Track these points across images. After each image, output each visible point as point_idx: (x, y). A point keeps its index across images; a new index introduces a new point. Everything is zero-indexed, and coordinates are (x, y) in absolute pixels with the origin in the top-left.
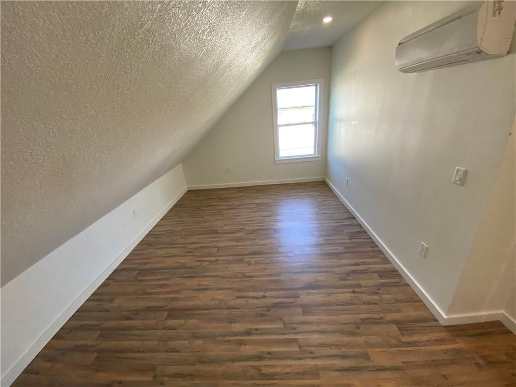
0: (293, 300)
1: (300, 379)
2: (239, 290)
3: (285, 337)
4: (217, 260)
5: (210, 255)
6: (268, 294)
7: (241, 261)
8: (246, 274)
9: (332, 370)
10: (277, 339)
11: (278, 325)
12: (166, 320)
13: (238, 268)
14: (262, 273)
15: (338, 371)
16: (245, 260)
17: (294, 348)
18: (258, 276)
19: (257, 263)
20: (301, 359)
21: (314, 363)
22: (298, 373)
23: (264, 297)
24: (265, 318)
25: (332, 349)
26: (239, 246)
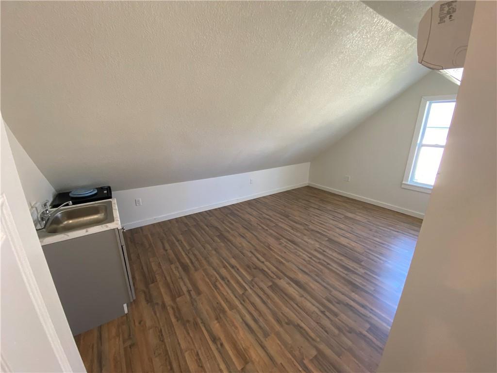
0: (275, 277)
1: (224, 301)
2: (256, 250)
3: (244, 284)
4: (267, 230)
5: (268, 226)
6: (267, 263)
7: (277, 239)
8: (270, 247)
9: (240, 316)
10: (240, 282)
11: (249, 278)
12: (216, 236)
13: (271, 241)
14: (280, 253)
15: (242, 319)
16: (281, 241)
17: (241, 292)
18: (275, 252)
19: (285, 247)
20: (236, 297)
21: (238, 305)
22: (226, 299)
23: (263, 262)
24: (248, 269)
25: (255, 311)
26: (289, 231)
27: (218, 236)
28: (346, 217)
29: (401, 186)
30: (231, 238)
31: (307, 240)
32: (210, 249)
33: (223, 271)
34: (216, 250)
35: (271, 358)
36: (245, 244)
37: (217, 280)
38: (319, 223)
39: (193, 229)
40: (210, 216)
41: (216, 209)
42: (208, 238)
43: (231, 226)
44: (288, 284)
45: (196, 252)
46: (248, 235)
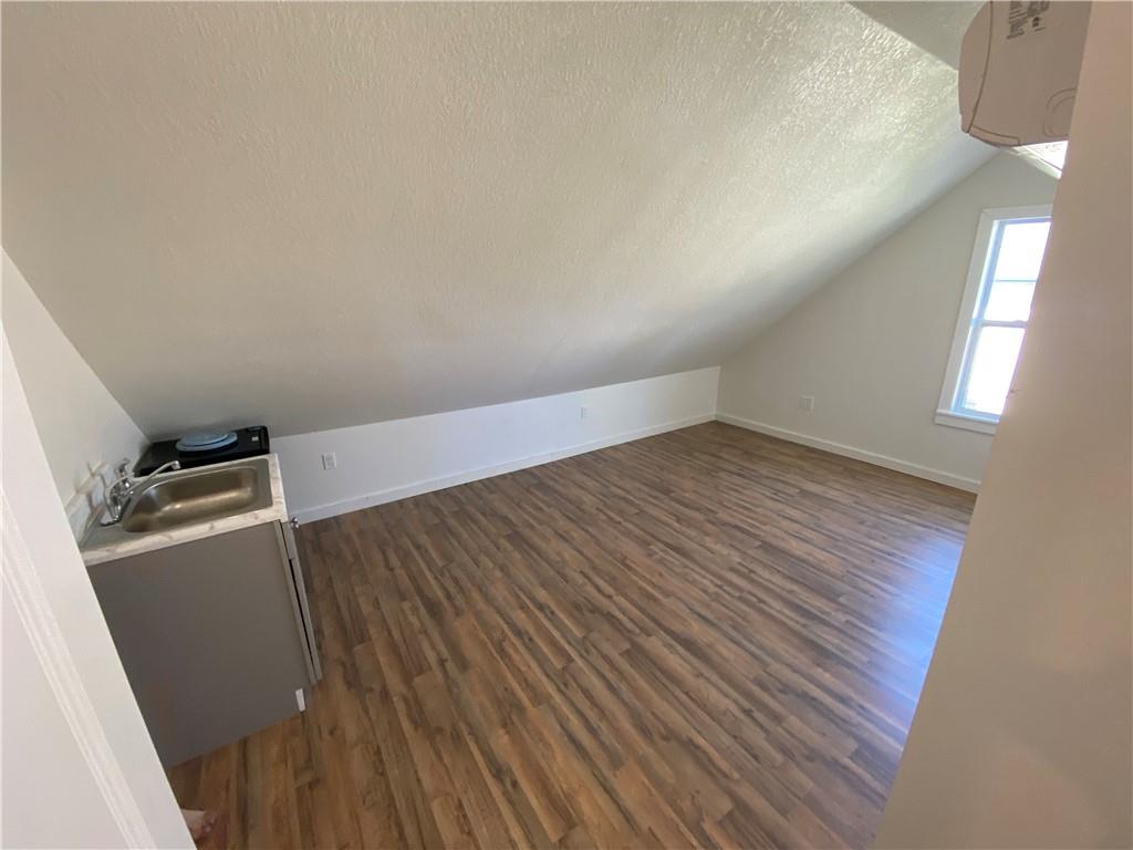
0: (638, 631)
1: (520, 685)
2: (594, 568)
3: (567, 647)
4: (619, 523)
5: (621, 513)
6: (620, 600)
7: (645, 544)
8: (628, 562)
9: (558, 720)
10: (558, 642)
11: (577, 632)
12: (503, 537)
13: (631, 550)
14: (648, 576)
15: (562, 726)
16: (652, 547)
17: (558, 664)
18: (637, 574)
19: (661, 561)
20: (548, 676)
21: (553, 694)
22: (526, 680)
23: (610, 597)
24: (576, 613)
25: (592, 710)
26: (669, 526)
27: (508, 537)
28: (803, 493)
29: (933, 419)
30: (537, 541)
31: (712, 546)
32: (491, 565)
33: (520, 618)
34: (502, 568)
35: (628, 817)
36: (568, 554)
37: (505, 637)
38: (739, 505)
39: (452, 521)
40: (492, 492)
41: (503, 477)
42: (487, 542)
43: (538, 514)
44: (670, 646)
45: (458, 573)
46: (577, 534)
